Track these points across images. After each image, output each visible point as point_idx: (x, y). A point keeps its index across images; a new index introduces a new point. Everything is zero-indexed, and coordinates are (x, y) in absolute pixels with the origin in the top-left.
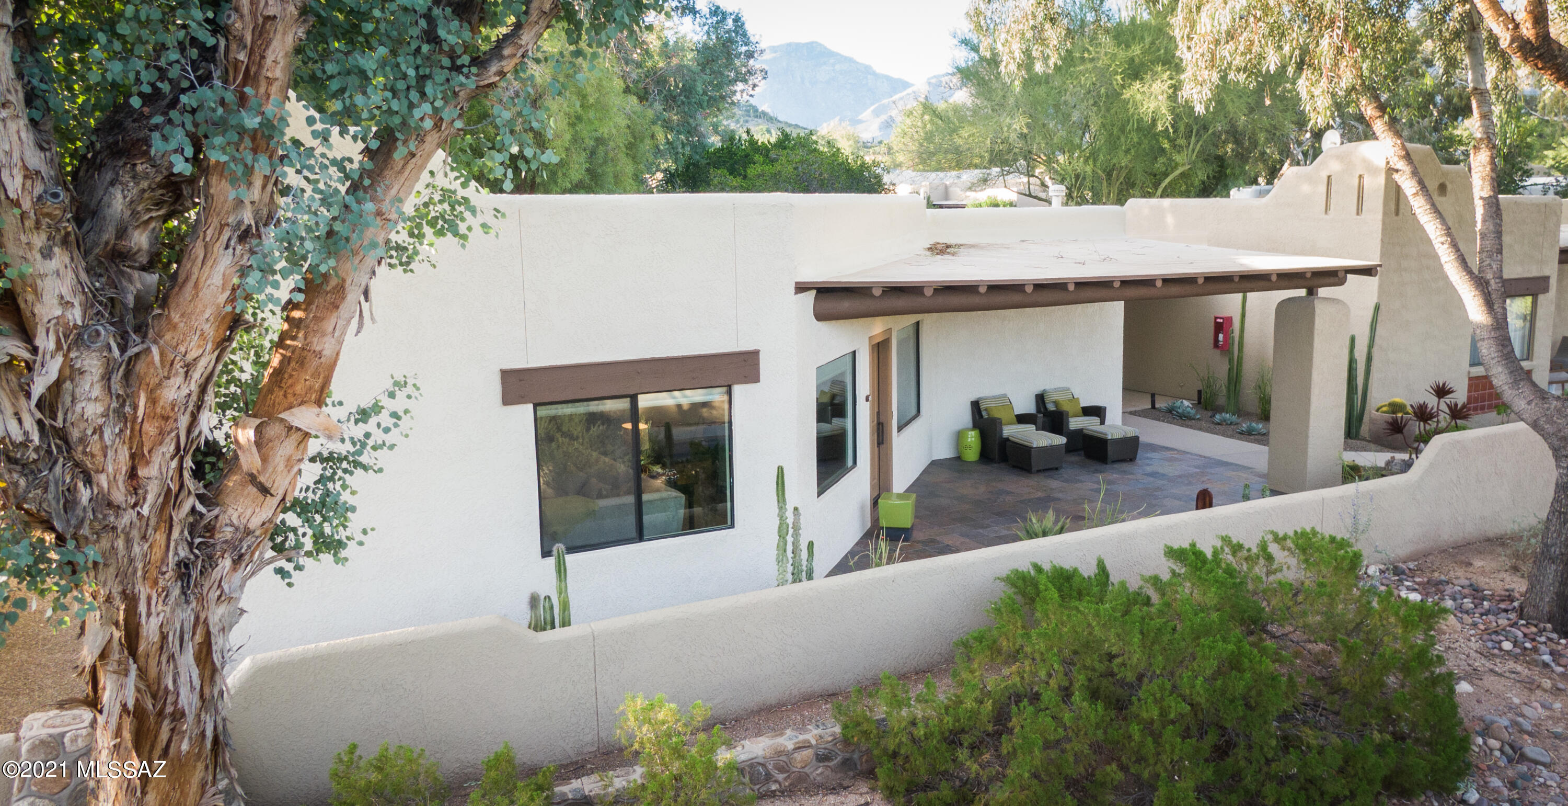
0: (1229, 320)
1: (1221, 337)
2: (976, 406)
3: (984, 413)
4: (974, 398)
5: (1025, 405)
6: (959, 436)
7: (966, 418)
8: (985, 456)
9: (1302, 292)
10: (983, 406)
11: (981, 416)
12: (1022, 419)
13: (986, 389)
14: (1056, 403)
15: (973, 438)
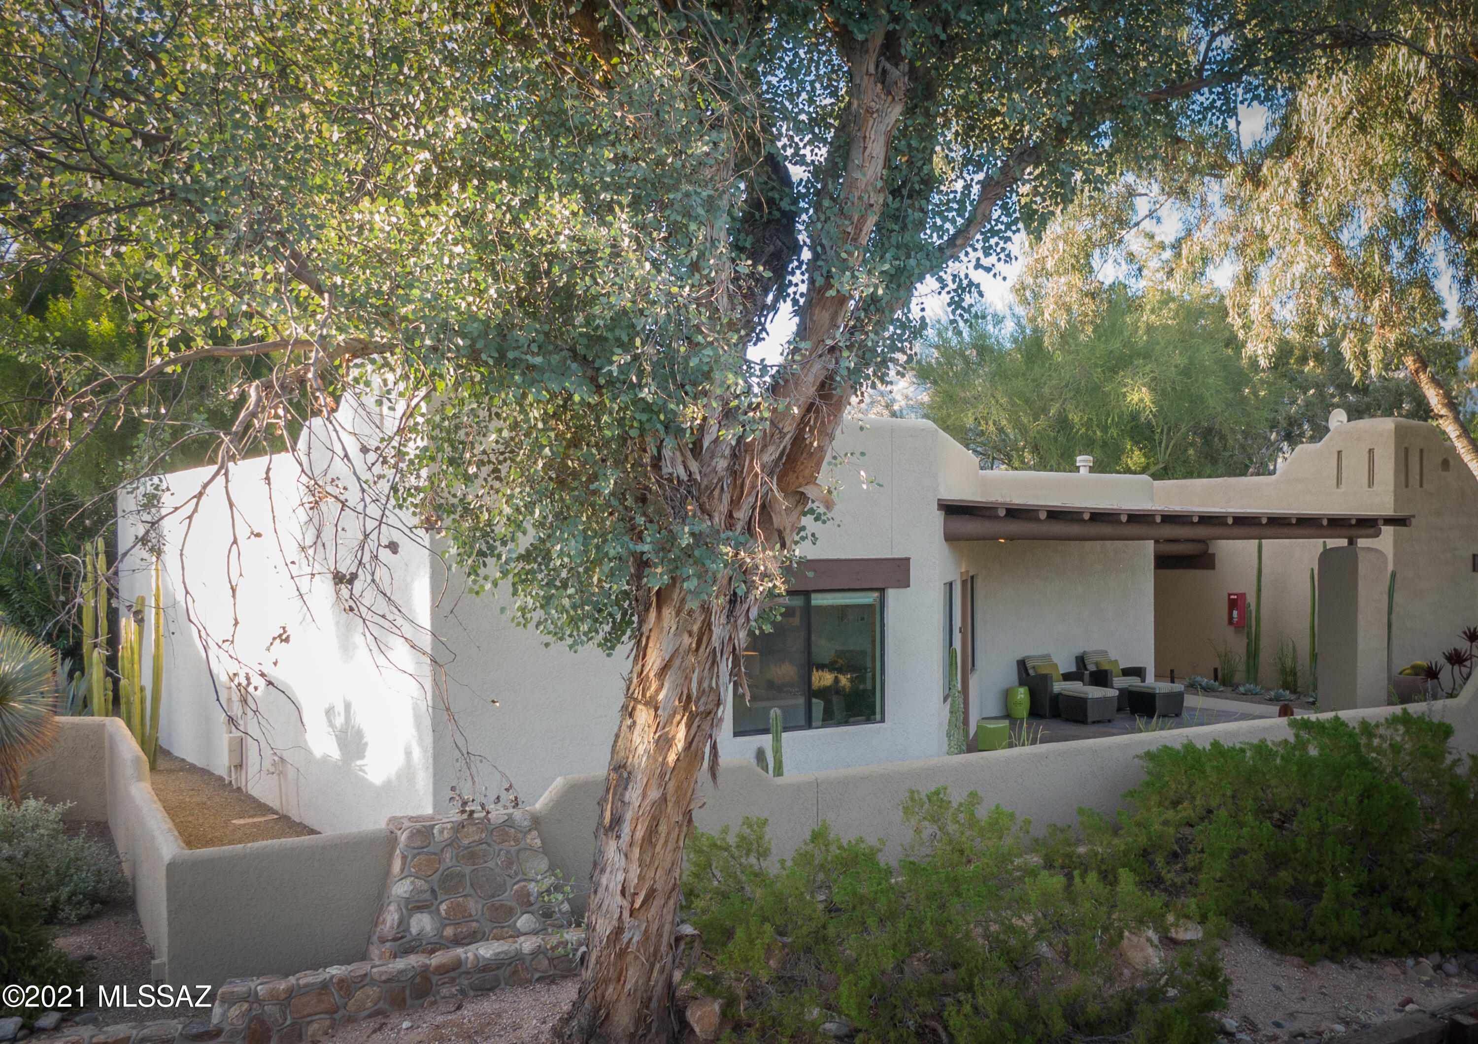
0: (1242, 596)
1: (1235, 613)
2: (1022, 664)
3: (1031, 672)
4: (1020, 656)
5: (1067, 665)
6: (1007, 695)
7: (1011, 676)
8: (1035, 713)
9: (1344, 542)
10: (1029, 665)
11: (1028, 674)
12: (1067, 677)
13: (1031, 649)
14: (1097, 664)
15: (1022, 694)
